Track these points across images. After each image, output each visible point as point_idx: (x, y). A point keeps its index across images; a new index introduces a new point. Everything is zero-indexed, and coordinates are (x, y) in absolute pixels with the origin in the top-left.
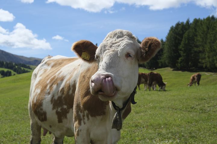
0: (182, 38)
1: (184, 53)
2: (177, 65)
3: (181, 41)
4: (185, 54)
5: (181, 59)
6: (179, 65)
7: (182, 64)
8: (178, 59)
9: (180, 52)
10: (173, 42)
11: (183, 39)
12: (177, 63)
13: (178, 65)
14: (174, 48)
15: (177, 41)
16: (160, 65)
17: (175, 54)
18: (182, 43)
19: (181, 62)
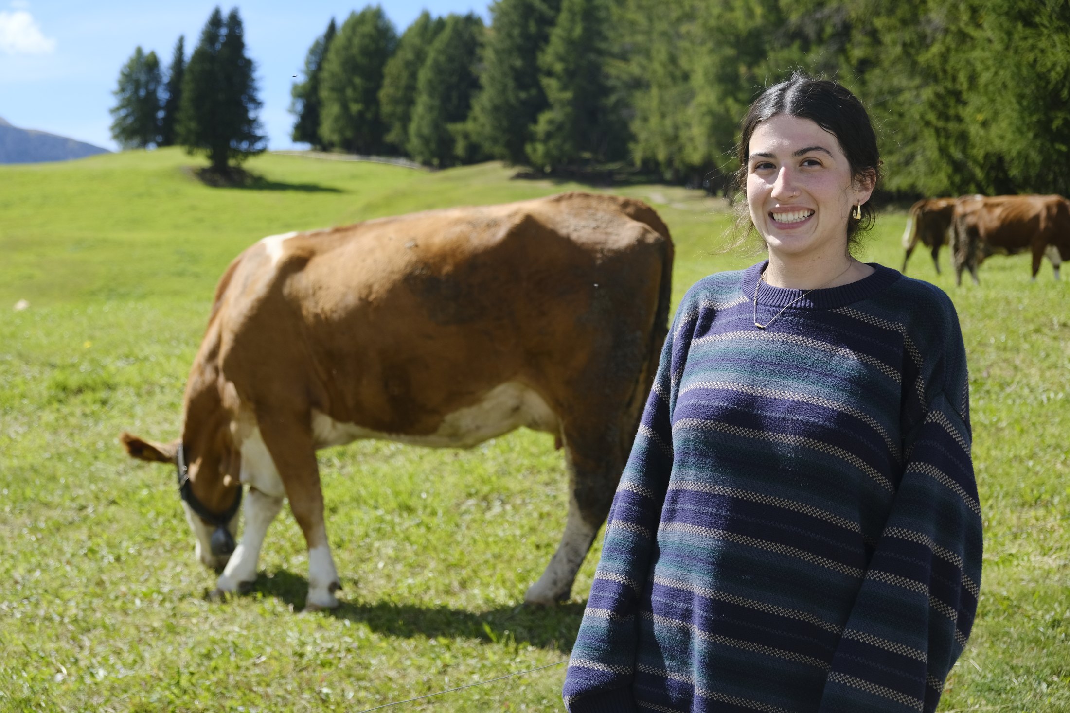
0: (558, 9)
1: (564, 88)
2: (528, 148)
3: (552, 23)
4: (568, 95)
5: (551, 122)
6: (540, 148)
7: (551, 144)
8: (535, 121)
9: (545, 81)
10: (516, 32)
11: (563, 18)
12: (532, 138)
13: (535, 150)
14: (518, 63)
15: (533, 28)
16: (460, 148)
17: (523, 95)
18: (557, 34)
19: (549, 136)
